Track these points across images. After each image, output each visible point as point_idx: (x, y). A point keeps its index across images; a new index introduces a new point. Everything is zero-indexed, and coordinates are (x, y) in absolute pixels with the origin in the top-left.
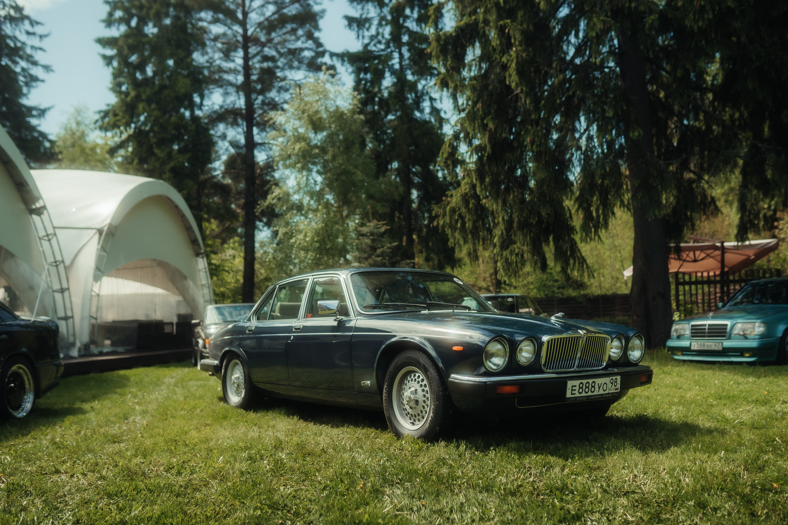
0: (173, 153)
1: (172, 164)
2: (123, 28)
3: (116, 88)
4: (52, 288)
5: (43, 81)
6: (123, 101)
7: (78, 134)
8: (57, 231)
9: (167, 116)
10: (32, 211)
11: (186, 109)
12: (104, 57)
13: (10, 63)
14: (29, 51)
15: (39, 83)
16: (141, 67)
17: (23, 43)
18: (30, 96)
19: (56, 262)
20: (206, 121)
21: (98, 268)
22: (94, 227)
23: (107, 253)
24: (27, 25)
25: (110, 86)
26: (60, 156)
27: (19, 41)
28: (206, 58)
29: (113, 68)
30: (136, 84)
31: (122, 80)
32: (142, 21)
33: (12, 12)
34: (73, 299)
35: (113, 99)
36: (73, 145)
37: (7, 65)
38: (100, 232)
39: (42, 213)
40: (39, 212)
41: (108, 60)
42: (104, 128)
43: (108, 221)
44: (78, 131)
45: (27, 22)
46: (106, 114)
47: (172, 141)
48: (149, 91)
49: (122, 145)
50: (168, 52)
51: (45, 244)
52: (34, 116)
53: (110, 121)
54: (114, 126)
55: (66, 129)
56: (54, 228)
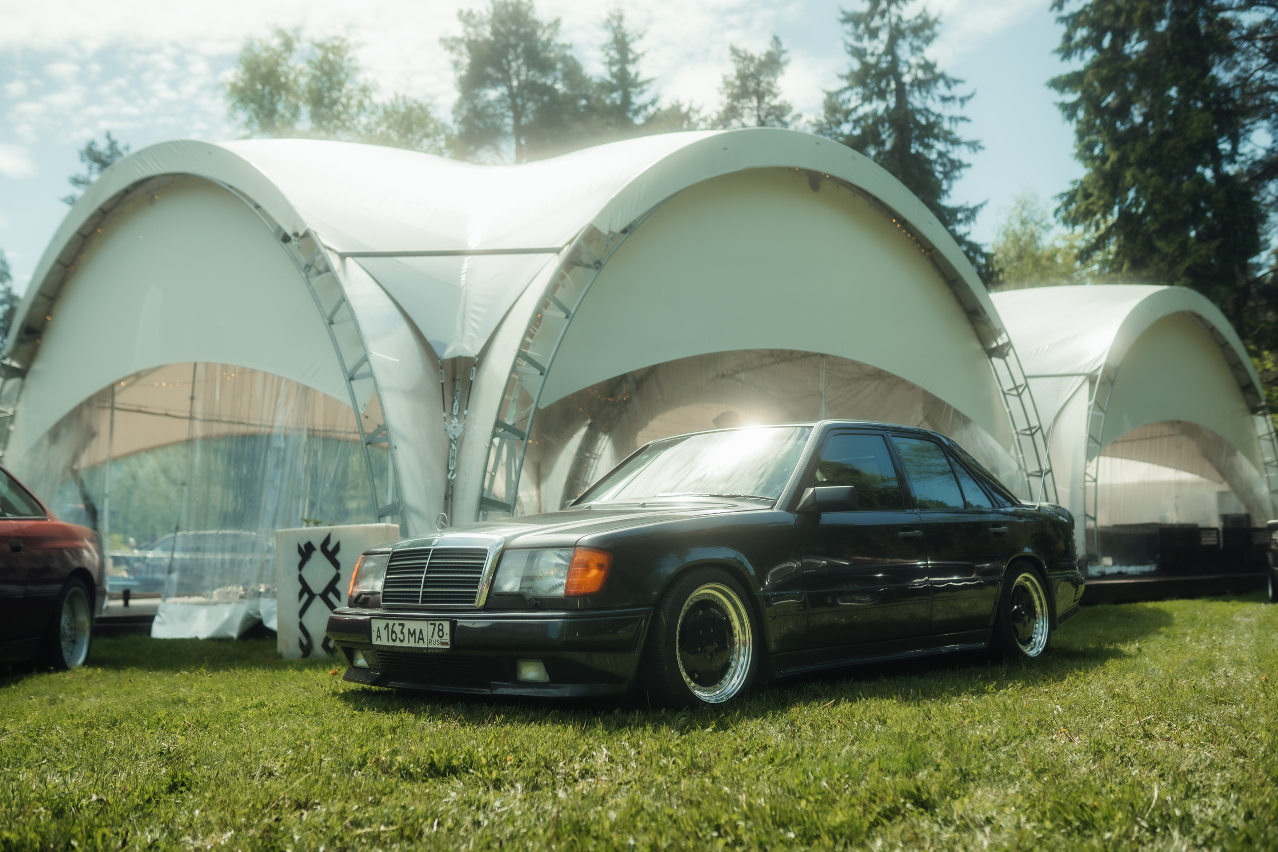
0: (1190, 243)
1: (1188, 262)
2: (1090, 54)
3: (1085, 152)
4: (1026, 470)
5: (969, 166)
6: (1098, 170)
7: (1025, 238)
8: (1030, 381)
9: (1174, 184)
10: (991, 353)
11: (1205, 166)
12: (1064, 107)
13: (921, 150)
14: (946, 125)
15: (963, 171)
16: (1122, 111)
17: (939, 116)
18: (951, 193)
19: (1030, 429)
20: (1246, 179)
21: (1092, 438)
22: (1080, 372)
23: (1106, 413)
24: (941, 89)
25: (1076, 151)
26: (1001, 277)
27: (933, 114)
28: (1236, 71)
29: (1078, 122)
30: (1118, 141)
31: (1094, 138)
32: (1122, 36)
33: (921, 74)
34: (1057, 487)
35: (1081, 172)
36: (1020, 258)
37: (917, 152)
38: (1091, 379)
39: (1007, 355)
40: (1001, 352)
41: (1070, 110)
42: (1072, 221)
43: (1102, 361)
44: (1024, 233)
45: (941, 84)
46: (1071, 197)
47: (1184, 225)
48: (1140, 148)
49: (1100, 243)
50: (1169, 76)
51: (1013, 401)
52: (960, 221)
53: (1078, 208)
54: (1086, 215)
55: (1006, 234)
56: (1026, 378)
